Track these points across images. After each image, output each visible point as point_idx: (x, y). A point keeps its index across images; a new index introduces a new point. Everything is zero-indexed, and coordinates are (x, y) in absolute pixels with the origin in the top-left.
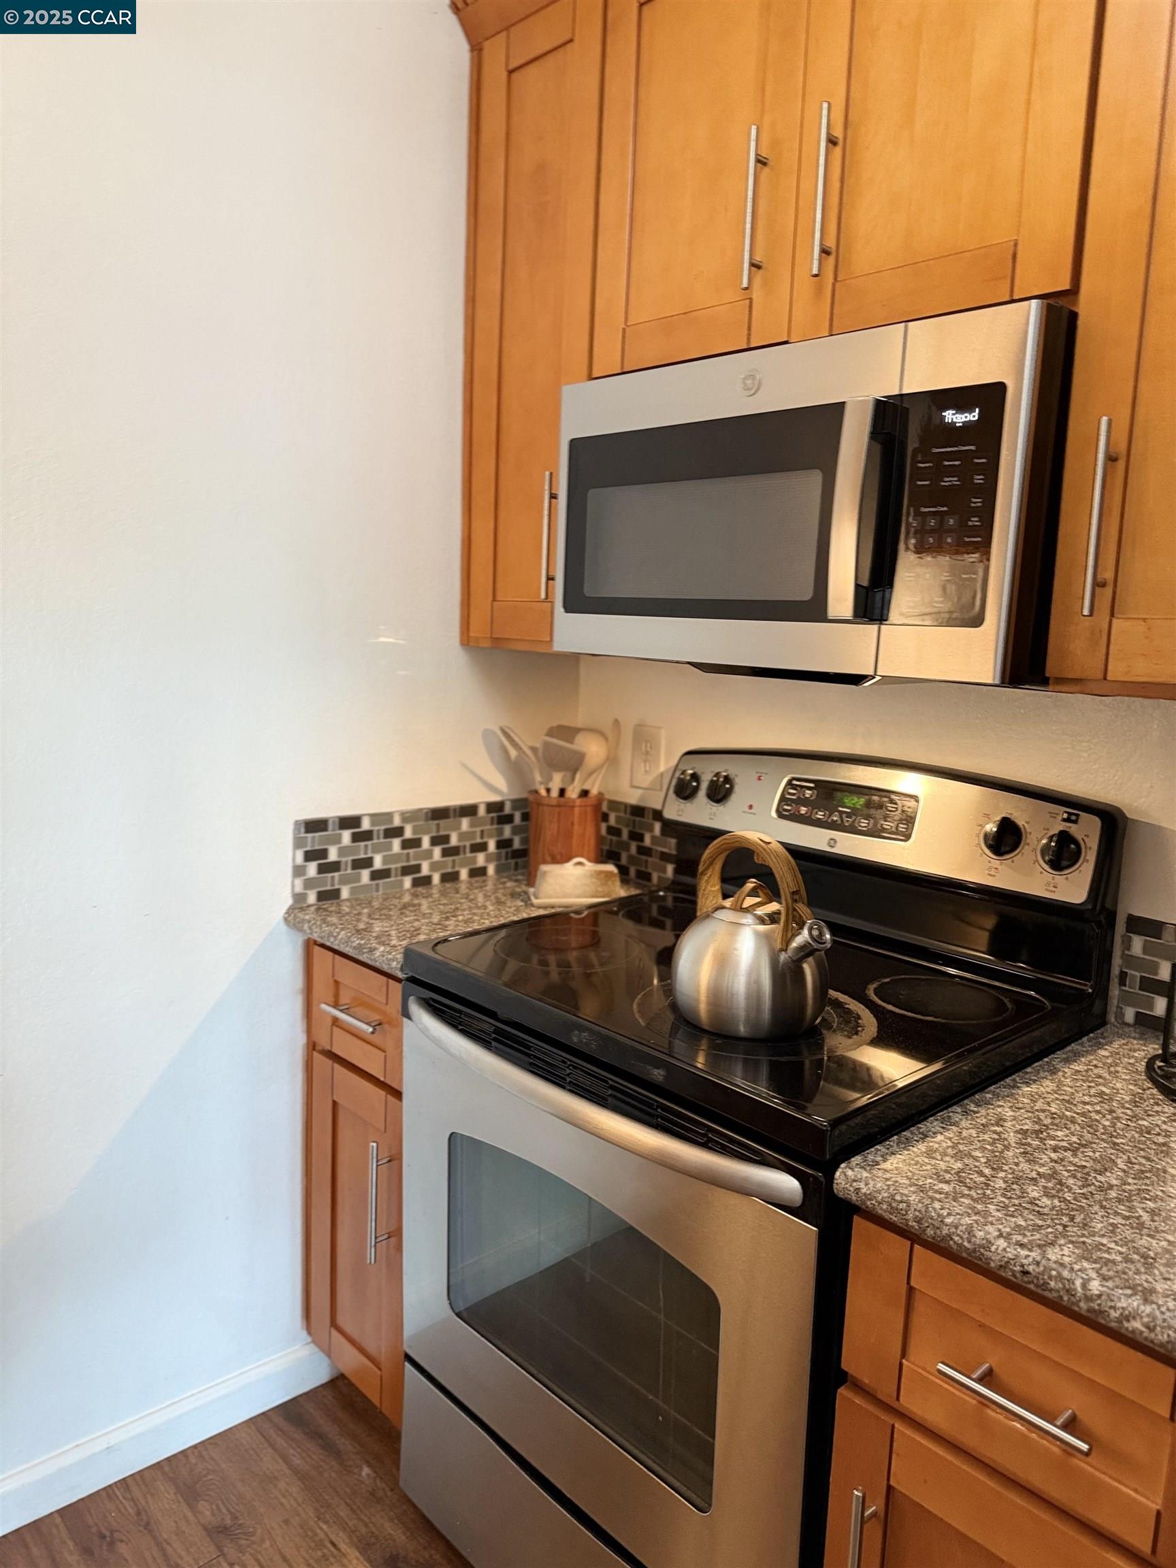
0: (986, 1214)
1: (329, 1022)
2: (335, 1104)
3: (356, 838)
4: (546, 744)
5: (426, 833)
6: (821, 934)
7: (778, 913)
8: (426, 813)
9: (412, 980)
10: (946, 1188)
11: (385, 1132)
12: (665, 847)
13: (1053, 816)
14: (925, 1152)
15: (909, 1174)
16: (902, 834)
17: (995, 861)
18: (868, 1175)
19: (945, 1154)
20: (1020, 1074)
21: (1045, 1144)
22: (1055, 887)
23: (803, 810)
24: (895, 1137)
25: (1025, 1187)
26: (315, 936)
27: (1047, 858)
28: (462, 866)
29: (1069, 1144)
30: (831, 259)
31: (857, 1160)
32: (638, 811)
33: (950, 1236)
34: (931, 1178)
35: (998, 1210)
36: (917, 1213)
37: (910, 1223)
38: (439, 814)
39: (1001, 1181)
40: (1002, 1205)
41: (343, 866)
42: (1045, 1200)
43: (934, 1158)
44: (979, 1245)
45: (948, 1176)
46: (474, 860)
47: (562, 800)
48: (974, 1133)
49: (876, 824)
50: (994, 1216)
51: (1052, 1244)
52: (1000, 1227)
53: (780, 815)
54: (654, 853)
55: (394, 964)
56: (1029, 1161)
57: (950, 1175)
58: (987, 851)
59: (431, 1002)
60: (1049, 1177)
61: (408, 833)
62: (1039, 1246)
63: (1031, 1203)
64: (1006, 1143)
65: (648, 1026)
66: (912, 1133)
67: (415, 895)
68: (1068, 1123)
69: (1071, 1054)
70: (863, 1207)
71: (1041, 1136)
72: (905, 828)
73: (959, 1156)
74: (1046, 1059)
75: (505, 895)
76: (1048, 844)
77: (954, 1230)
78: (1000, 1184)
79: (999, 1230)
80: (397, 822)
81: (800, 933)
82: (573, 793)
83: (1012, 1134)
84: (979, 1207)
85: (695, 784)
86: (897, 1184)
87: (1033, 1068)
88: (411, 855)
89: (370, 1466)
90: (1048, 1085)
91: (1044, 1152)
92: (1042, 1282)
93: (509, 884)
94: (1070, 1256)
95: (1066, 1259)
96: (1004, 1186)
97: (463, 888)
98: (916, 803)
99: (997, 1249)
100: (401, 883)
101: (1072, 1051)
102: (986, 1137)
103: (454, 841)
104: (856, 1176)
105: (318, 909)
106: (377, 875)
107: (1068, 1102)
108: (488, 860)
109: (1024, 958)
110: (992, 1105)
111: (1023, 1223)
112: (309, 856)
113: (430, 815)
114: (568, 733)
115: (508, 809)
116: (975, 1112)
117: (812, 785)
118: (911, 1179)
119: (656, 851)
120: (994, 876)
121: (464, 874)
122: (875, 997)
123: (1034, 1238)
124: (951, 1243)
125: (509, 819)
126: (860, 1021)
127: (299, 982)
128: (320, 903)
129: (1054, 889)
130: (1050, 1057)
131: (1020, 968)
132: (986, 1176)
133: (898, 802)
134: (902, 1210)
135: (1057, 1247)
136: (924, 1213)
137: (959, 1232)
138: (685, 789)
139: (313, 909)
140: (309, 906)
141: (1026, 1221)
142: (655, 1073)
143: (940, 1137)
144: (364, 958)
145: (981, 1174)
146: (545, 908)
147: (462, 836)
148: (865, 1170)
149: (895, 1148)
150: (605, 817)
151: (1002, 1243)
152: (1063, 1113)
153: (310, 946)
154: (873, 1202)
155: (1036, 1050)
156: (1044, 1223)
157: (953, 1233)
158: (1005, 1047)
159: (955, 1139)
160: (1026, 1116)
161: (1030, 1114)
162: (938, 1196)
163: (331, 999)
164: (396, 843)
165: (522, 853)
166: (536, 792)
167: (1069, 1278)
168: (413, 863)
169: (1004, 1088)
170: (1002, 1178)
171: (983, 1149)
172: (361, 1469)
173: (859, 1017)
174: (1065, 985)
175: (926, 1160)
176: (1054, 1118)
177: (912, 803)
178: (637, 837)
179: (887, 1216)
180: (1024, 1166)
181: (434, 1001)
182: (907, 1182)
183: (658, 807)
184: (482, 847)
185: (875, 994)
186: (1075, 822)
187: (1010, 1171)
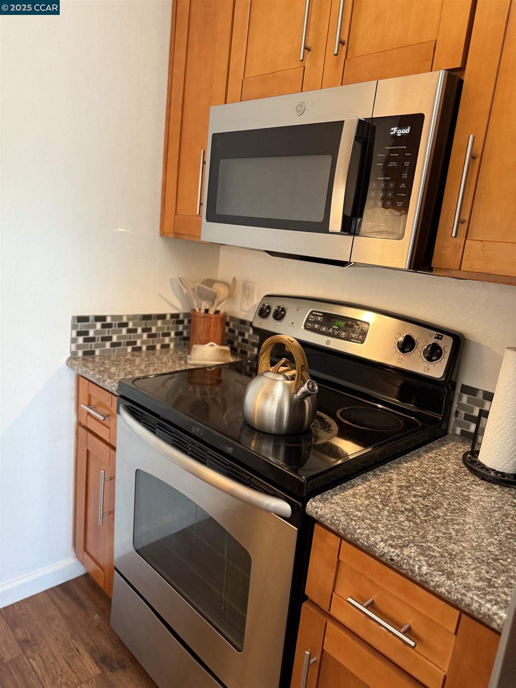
0: (377, 529)
1: (86, 414)
2: (88, 451)
3: (103, 326)
4: (199, 287)
5: (139, 326)
6: (313, 387)
7: (294, 375)
8: (140, 317)
9: (123, 397)
10: (359, 514)
11: (109, 465)
12: (254, 339)
13: (431, 335)
14: (352, 495)
15: (342, 506)
16: (360, 340)
17: (401, 355)
18: (323, 505)
19: (361, 496)
20: (404, 457)
21: (410, 493)
22: (428, 369)
23: (316, 326)
24: (339, 486)
25: (398, 515)
26: (80, 372)
27: (426, 356)
28: (158, 343)
29: (422, 493)
30: (345, 47)
31: (318, 497)
32: (243, 322)
33: (358, 539)
34: (353, 508)
35: (383, 527)
36: (344, 526)
37: (340, 531)
38: (147, 317)
39: (387, 512)
40: (385, 524)
41: (96, 339)
42: (406, 522)
43: (356, 498)
44: (371, 545)
45: (361, 508)
46: (164, 340)
47: (206, 315)
48: (377, 486)
49: (349, 335)
50: (380, 530)
51: (407, 546)
52: (383, 536)
53: (306, 328)
54: (249, 342)
55: (114, 388)
56: (401, 502)
57: (362, 508)
58: (398, 350)
59: (130, 407)
60: (410, 511)
61: (131, 326)
62: (400, 547)
63: (399, 524)
64: (392, 492)
65: (228, 426)
66: (347, 484)
67: (133, 356)
68: (423, 483)
69: (429, 448)
70: (319, 521)
71: (409, 489)
72: (362, 336)
73: (368, 497)
74: (417, 450)
75: (176, 358)
76: (427, 349)
77: (360, 536)
78: (386, 513)
79: (382, 538)
80: (125, 320)
81: (303, 386)
82: (211, 312)
83: (395, 487)
84: (374, 525)
85: (268, 311)
86: (336, 511)
87: (410, 454)
88: (132, 337)
89: (99, 613)
90: (416, 463)
91: (409, 498)
92: (399, 565)
93: (180, 353)
94: (414, 553)
95: (412, 555)
96: (387, 514)
97: (158, 354)
98: (368, 326)
99: (380, 547)
100: (126, 350)
101: (429, 447)
102: (383, 488)
103: (154, 331)
104: (316, 506)
105: (83, 359)
106: (113, 345)
107: (424, 472)
108: (171, 340)
109: (413, 402)
110: (388, 472)
111: (394, 534)
112: (79, 334)
113: (142, 318)
114: (210, 282)
115: (181, 317)
116: (379, 475)
117: (321, 315)
118: (343, 508)
119: (250, 341)
120: (401, 362)
121: (158, 347)
122: (340, 416)
123: (398, 542)
124: (358, 542)
125: (182, 322)
126: (330, 428)
127: (73, 394)
128: (85, 357)
129: (428, 370)
130: (419, 449)
131: (410, 407)
132: (379, 509)
133: (360, 325)
134: (336, 524)
135: (409, 548)
136: (347, 527)
137: (362, 537)
138: (263, 313)
139: (80, 359)
140: (79, 357)
141: (396, 533)
142: (229, 449)
143: (360, 487)
144: (100, 384)
145: (377, 507)
146: (194, 365)
147: (158, 329)
148: (321, 502)
149: (338, 492)
150: (228, 324)
151: (382, 544)
152: (421, 478)
153: (79, 377)
154: (324, 519)
155: (412, 445)
156: (404, 535)
157: (360, 538)
158: (397, 444)
159: (368, 489)
160: (403, 479)
161: (405, 478)
162: (354, 518)
163: (86, 403)
164: (124, 330)
165: (187, 339)
166: (194, 310)
167: (412, 564)
168: (132, 340)
169: (395, 463)
170: (387, 510)
171: (380, 494)
172: (94, 615)
173: (330, 426)
174: (429, 415)
175: (352, 499)
176: (417, 480)
177: (366, 326)
178: (242, 334)
179: (329, 526)
180: (399, 504)
181: (132, 407)
182: (340, 510)
183: (251, 320)
184: (168, 335)
185: (340, 415)
186: (441, 339)
187: (391, 507)
